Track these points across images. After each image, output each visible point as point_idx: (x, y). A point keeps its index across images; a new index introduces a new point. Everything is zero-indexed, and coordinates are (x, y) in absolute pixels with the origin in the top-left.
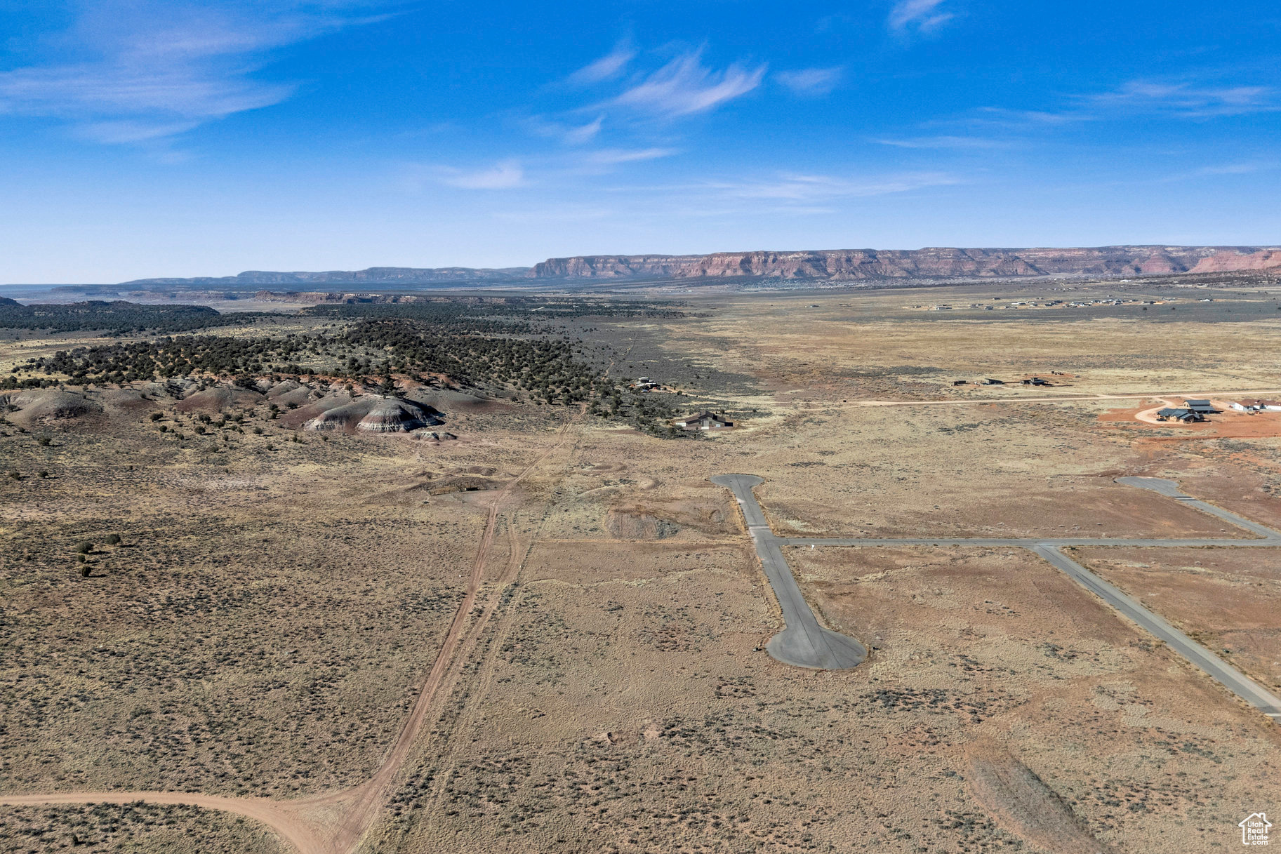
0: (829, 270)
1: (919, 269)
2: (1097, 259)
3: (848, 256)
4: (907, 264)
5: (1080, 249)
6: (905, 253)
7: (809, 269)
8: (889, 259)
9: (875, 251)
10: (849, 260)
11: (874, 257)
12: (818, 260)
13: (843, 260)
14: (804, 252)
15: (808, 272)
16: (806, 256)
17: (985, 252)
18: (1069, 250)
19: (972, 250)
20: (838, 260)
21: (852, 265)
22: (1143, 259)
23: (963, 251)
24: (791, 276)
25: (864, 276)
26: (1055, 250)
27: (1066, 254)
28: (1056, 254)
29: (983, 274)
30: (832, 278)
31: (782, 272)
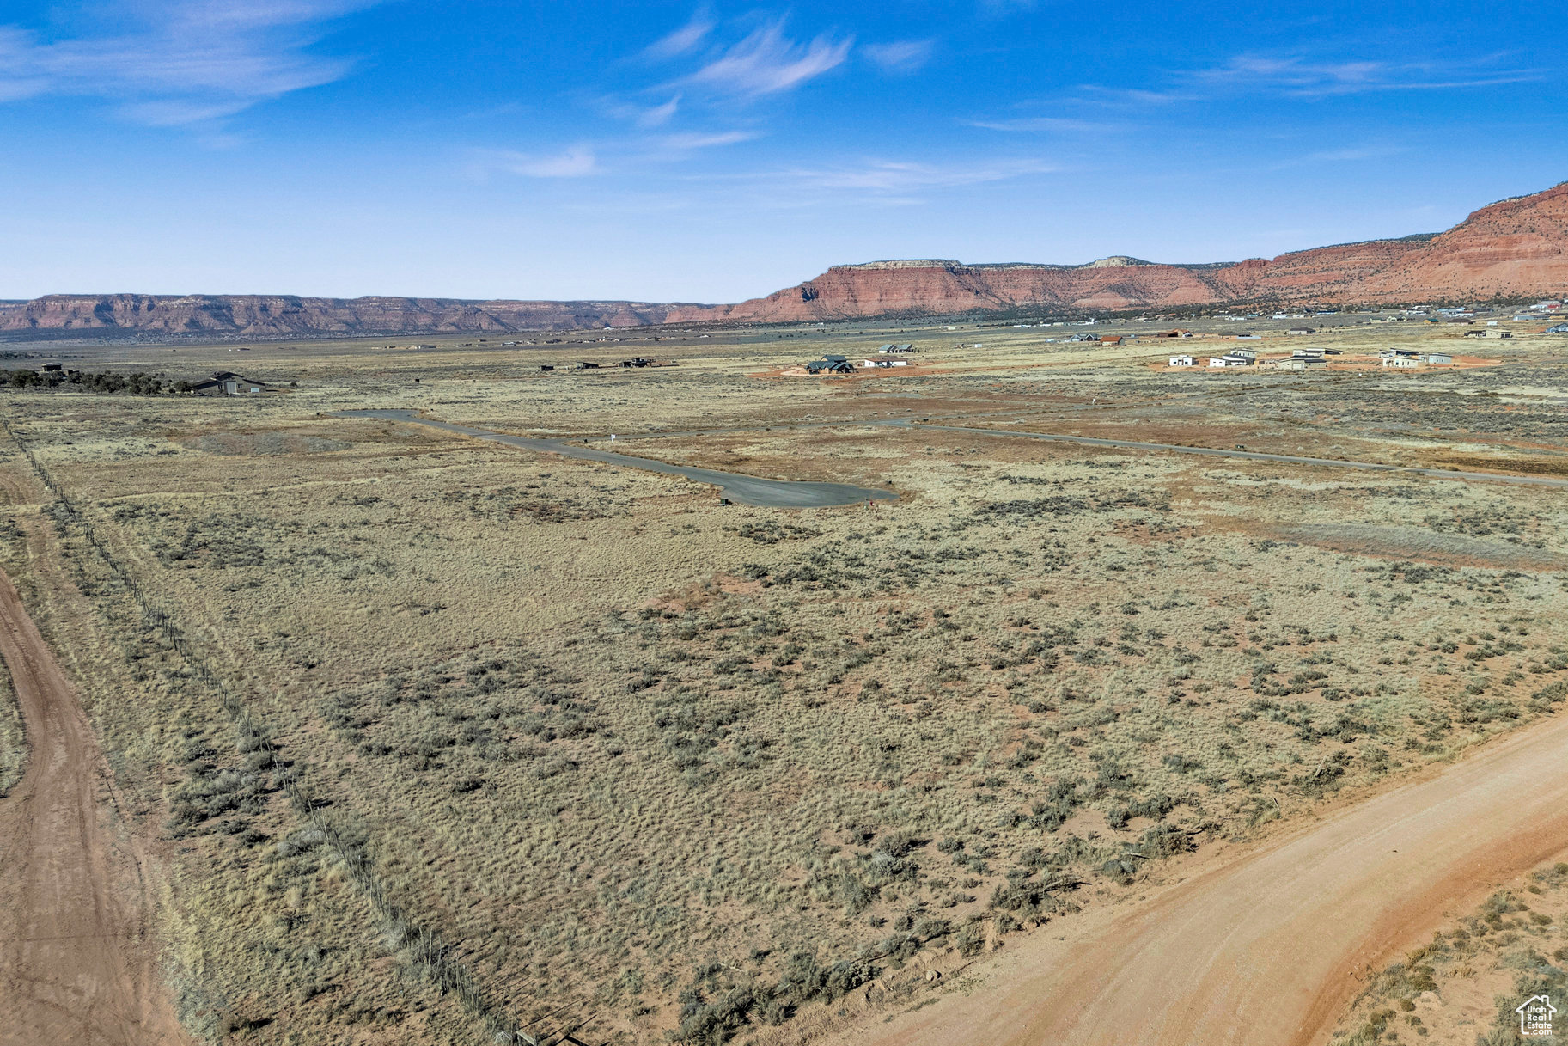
0: (238, 322)
1: (360, 323)
2: (566, 313)
3: (262, 304)
4: (345, 314)
5: (545, 303)
6: (339, 303)
7: (206, 320)
8: (320, 308)
9: (299, 298)
10: (264, 309)
11: (300, 306)
12: (219, 308)
13: (256, 309)
14: (196, 297)
15: (206, 324)
16: (202, 303)
17: (441, 303)
18: (535, 303)
19: (424, 301)
20: (248, 308)
21: (269, 316)
22: (612, 315)
23: (413, 301)
24: (180, 327)
25: (289, 329)
26: (520, 303)
27: (532, 308)
28: (521, 308)
29: (442, 328)
30: (243, 332)
31: (166, 323)
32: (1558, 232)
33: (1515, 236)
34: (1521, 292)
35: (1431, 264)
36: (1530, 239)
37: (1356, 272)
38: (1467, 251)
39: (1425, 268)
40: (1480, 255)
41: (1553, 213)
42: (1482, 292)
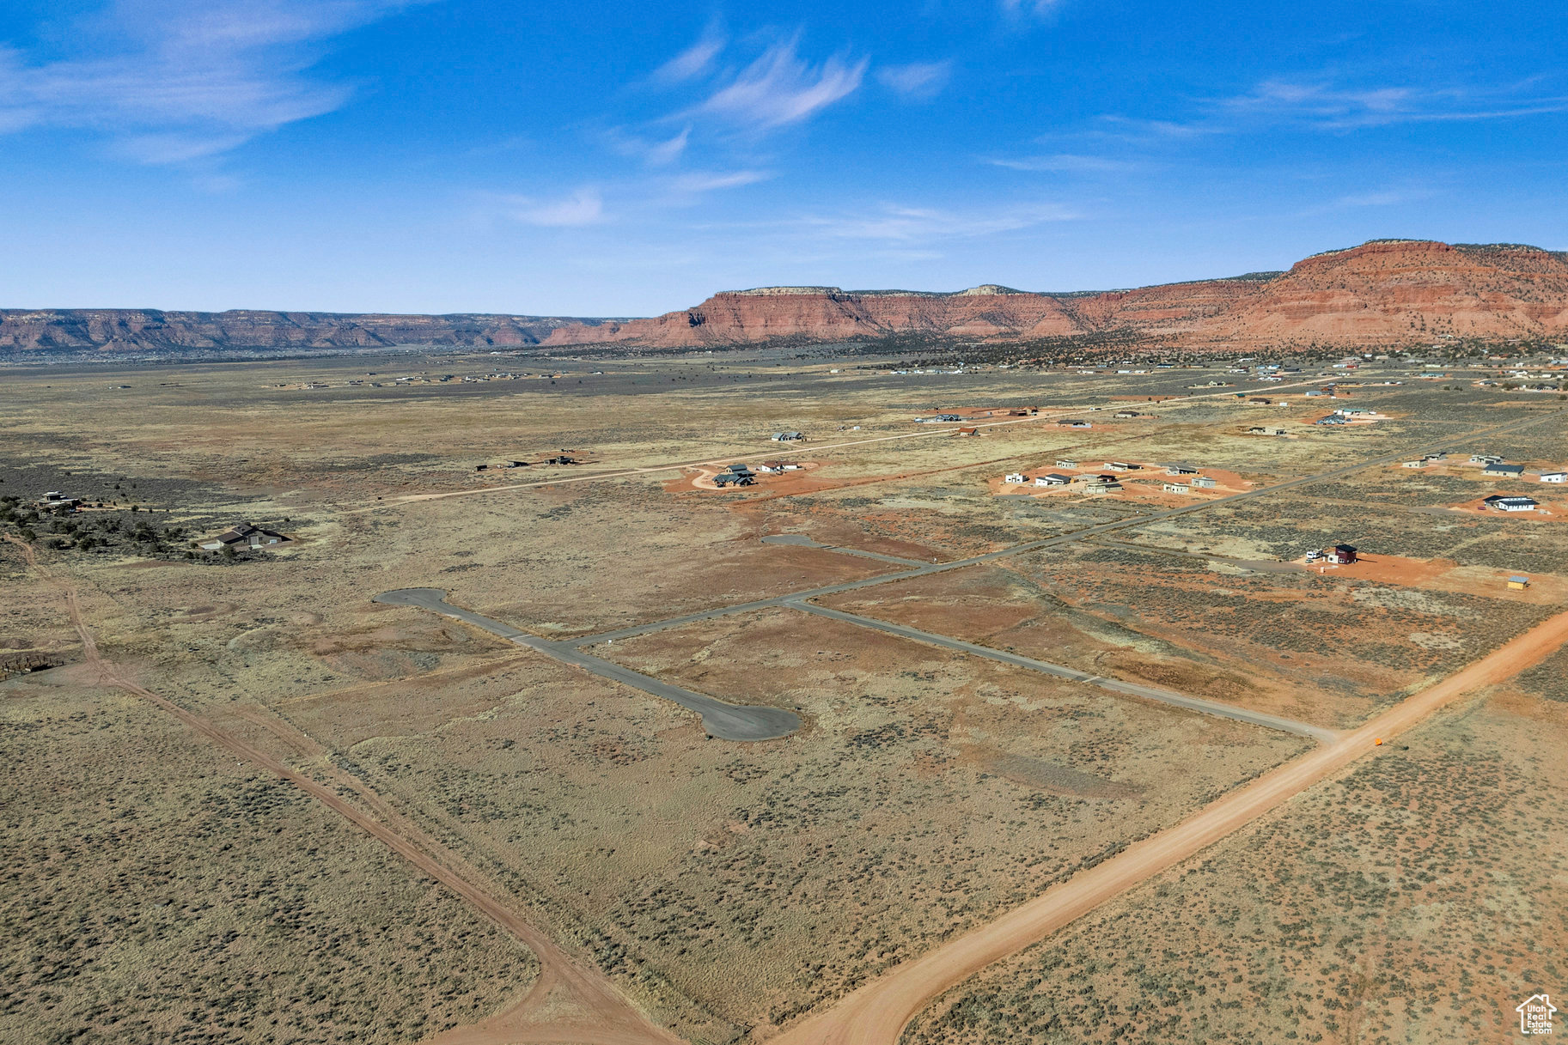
0: (94, 337)
1: (229, 338)
2: (445, 327)
3: (121, 319)
4: (212, 330)
5: (424, 317)
6: (204, 317)
7: (60, 336)
8: (184, 323)
9: (161, 312)
10: (123, 324)
11: (162, 320)
12: (74, 323)
13: (114, 323)
14: (48, 311)
15: (59, 340)
17: (313, 317)
18: (413, 317)
19: (296, 314)
20: (106, 323)
21: (129, 331)
22: (494, 330)
23: (284, 315)
24: (32, 344)
25: (151, 346)
26: (397, 317)
27: (410, 323)
28: (399, 322)
29: (316, 345)
30: (102, 349)
31: (16, 339)
32: (1365, 288)
33: (1328, 292)
34: (1332, 343)
35: (1261, 310)
36: (1341, 295)
37: (1201, 309)
38: (1288, 304)
39: (1255, 314)
40: (1299, 308)
41: (1361, 270)
42: (1298, 341)
